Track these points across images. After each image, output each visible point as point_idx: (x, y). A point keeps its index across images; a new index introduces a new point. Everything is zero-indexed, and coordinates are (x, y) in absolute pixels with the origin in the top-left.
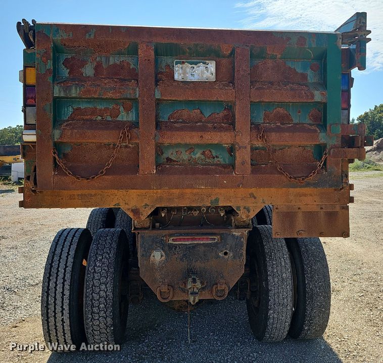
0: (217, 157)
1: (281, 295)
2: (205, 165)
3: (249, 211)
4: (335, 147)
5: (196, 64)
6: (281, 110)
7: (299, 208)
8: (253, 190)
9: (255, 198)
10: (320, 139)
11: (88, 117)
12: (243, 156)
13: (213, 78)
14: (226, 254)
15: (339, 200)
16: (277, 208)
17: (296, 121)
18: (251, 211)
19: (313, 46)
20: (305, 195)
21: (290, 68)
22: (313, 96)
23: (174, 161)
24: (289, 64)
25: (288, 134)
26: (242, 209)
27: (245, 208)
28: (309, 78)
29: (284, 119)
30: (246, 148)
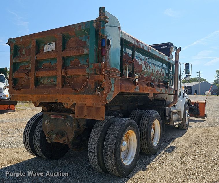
0: (55, 81)
1: (92, 147)
2: (51, 85)
3: (68, 105)
4: (92, 75)
5: (50, 44)
6: (76, 59)
7: (85, 105)
8: (69, 96)
9: (69, 99)
10: (86, 71)
11: (23, 69)
12: (59, 80)
13: (54, 49)
14: (68, 124)
15: (101, 101)
16: (77, 104)
17: (82, 64)
18: (69, 105)
19: (84, 28)
20: (87, 98)
21: (80, 40)
22: (84, 51)
23: (43, 83)
24: (80, 38)
25: (74, 70)
26: (65, 104)
27: (66, 104)
28: (87, 43)
29: (78, 63)
30: (60, 77)
